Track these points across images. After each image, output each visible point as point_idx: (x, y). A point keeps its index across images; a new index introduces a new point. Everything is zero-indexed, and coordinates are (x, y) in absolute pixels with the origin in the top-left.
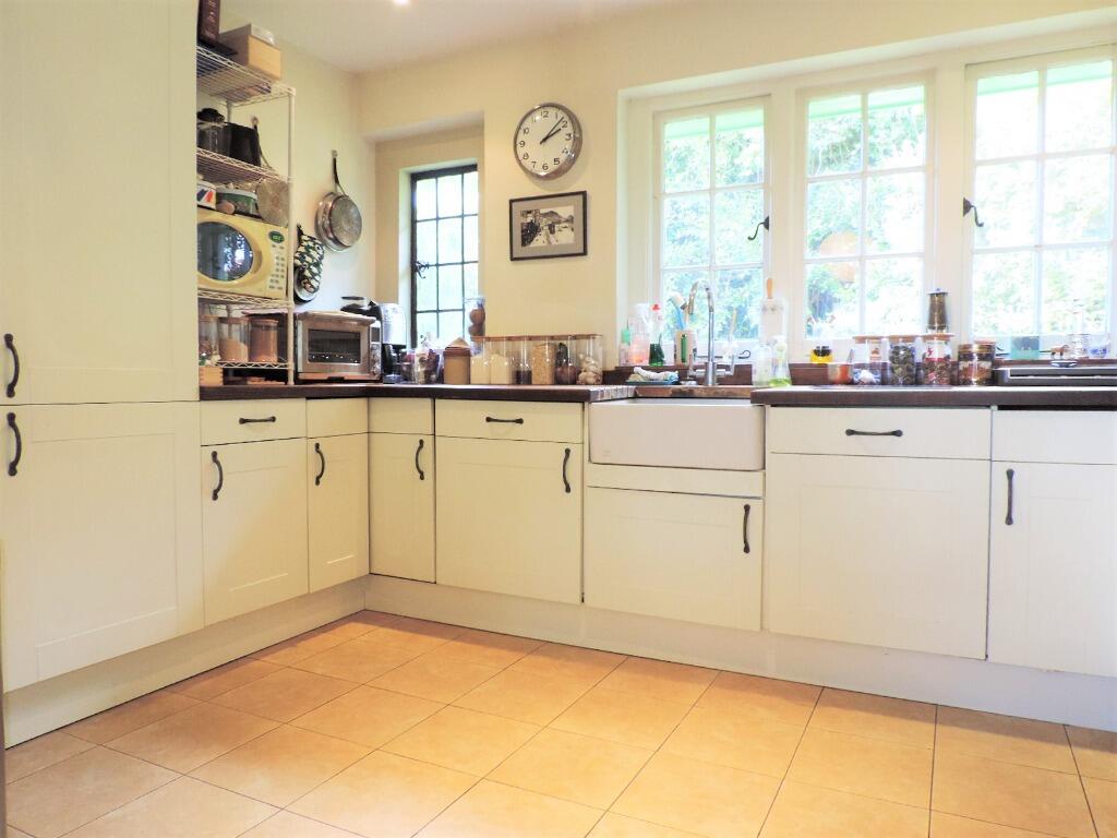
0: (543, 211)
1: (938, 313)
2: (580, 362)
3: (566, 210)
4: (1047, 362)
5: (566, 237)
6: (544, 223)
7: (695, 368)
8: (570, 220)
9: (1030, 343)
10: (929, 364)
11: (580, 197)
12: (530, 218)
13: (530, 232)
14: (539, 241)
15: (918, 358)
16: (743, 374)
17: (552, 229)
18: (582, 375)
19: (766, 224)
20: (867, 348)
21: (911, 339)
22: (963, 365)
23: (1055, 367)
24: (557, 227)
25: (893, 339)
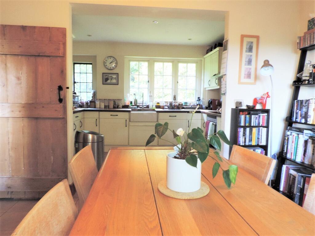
0: (110, 76)
1: (175, 98)
2: (118, 104)
3: (114, 76)
4: (189, 106)
5: (114, 81)
6: (110, 78)
7: (140, 106)
8: (115, 78)
9: (186, 103)
10: (175, 106)
11: (117, 74)
12: (107, 77)
13: (107, 79)
14: (109, 81)
15: (173, 105)
16: (148, 107)
17: (111, 79)
18: (119, 107)
19: (148, 82)
20: (167, 103)
21: (172, 102)
22: (179, 106)
23: (190, 107)
24: (112, 79)
25: (170, 102)
